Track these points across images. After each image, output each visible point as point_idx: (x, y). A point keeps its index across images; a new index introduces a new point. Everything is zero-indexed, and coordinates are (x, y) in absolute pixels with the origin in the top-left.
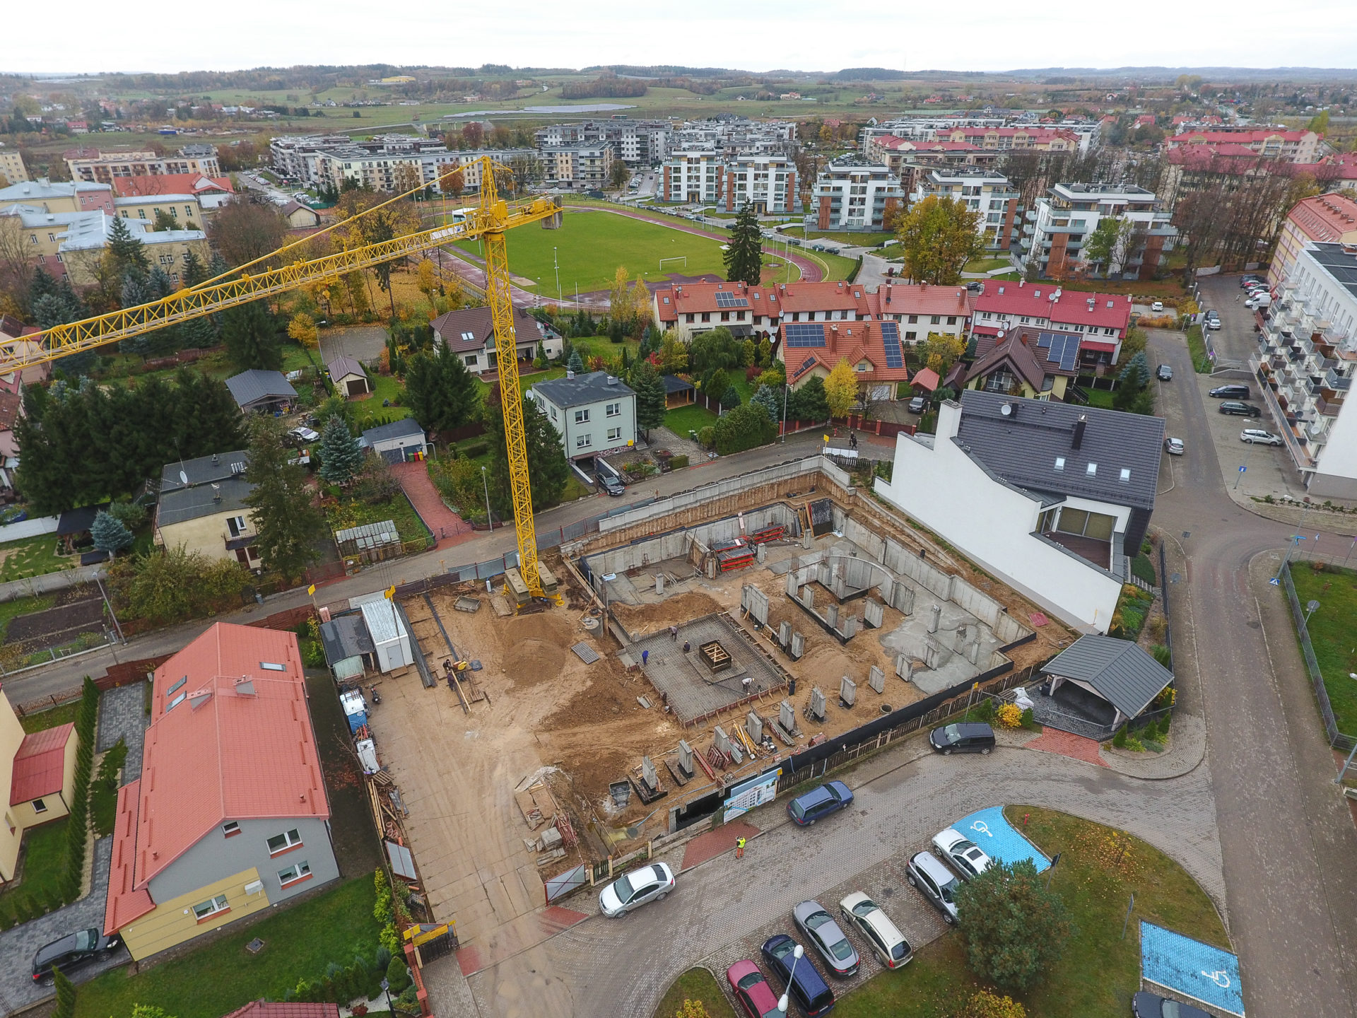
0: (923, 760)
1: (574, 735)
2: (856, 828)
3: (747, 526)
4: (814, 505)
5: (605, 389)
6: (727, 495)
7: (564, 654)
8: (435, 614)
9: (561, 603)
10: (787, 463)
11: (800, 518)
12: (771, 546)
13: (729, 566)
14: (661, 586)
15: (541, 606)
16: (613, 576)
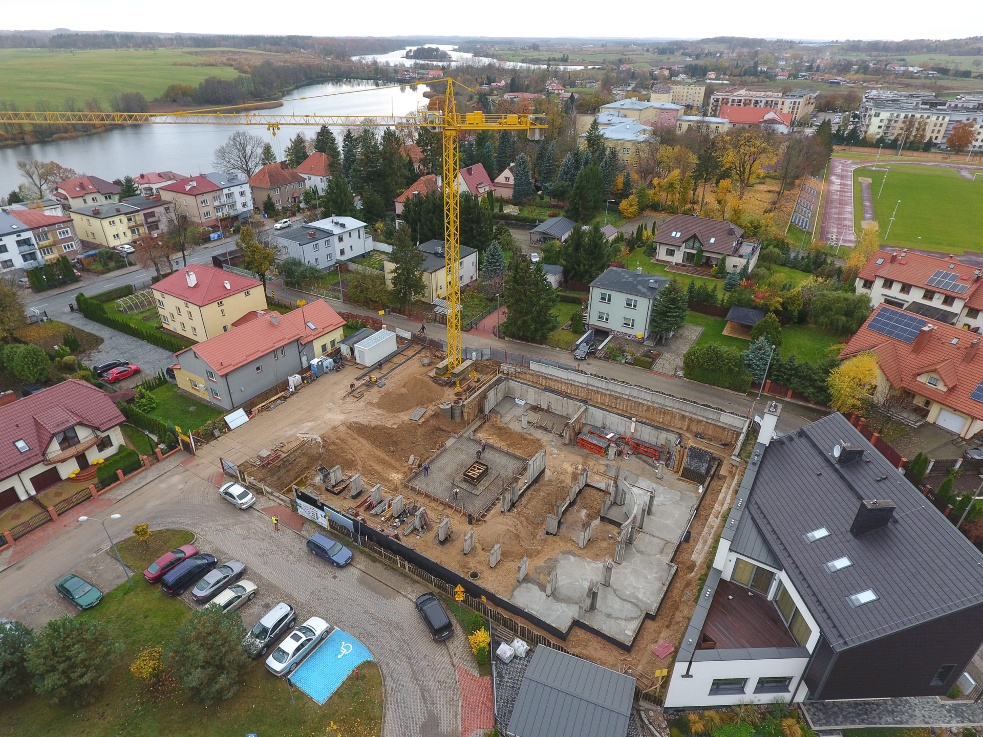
0: (405, 599)
1: (354, 439)
2: (318, 577)
3: (639, 434)
4: (692, 449)
5: (640, 287)
6: (636, 400)
7: (410, 408)
8: (413, 356)
9: (458, 389)
10: (711, 407)
11: (678, 453)
12: (640, 458)
13: (584, 444)
14: (524, 423)
15: (447, 383)
16: (523, 403)
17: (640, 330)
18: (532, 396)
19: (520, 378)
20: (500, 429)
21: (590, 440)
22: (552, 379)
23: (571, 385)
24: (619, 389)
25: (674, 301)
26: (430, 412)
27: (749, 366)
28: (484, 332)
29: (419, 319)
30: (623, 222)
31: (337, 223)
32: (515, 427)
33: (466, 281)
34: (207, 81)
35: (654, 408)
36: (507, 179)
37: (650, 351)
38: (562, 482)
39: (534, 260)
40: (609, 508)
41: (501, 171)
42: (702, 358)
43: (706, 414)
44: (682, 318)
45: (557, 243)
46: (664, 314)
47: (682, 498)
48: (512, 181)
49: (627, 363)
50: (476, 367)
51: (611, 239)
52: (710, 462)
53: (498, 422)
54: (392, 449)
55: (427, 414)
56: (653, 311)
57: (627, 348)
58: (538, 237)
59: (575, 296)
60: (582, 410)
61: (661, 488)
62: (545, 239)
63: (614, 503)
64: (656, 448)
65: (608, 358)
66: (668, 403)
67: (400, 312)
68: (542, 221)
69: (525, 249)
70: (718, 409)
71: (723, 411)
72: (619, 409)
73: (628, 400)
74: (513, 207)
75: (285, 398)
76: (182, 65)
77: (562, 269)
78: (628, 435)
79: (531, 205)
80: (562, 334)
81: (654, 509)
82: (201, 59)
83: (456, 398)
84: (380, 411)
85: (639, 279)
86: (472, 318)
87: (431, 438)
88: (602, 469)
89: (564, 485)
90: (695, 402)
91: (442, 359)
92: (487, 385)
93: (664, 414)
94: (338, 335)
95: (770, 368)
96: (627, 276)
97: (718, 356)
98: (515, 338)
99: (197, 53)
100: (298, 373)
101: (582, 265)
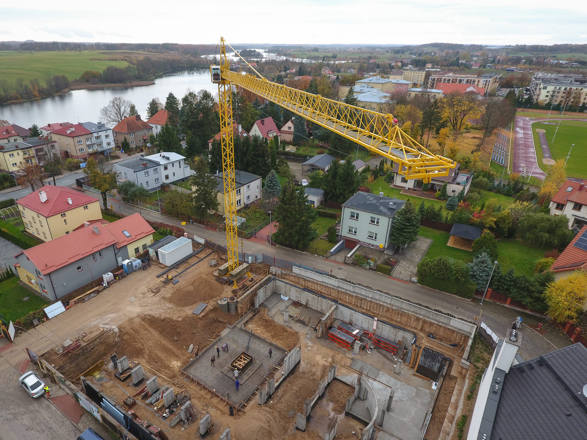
1: (146, 330)
3: (380, 330)
4: (426, 350)
5: (382, 208)
6: (378, 302)
7: (195, 302)
8: (204, 258)
9: (235, 287)
10: (442, 313)
11: (413, 352)
12: (380, 353)
13: (334, 339)
14: (286, 317)
15: (227, 282)
16: (287, 298)
17: (381, 242)
18: (294, 294)
19: (285, 278)
20: (266, 321)
21: (339, 336)
22: (310, 281)
23: (325, 286)
24: (363, 292)
25: (409, 220)
26: (210, 307)
27: (473, 276)
28: (260, 240)
29: (214, 228)
30: (370, 158)
31: (164, 157)
32: (279, 320)
33: (252, 199)
34: (108, 69)
35: (393, 310)
36: (290, 128)
37: (389, 259)
38: (314, 374)
39: (304, 184)
40: (353, 403)
41: (286, 122)
42: (433, 269)
43: (438, 318)
44: (416, 234)
45: (321, 173)
46: (401, 230)
47: (417, 395)
48: (292, 130)
49: (370, 269)
50: (251, 268)
51: (360, 170)
52: (442, 361)
53: (266, 315)
54: (176, 338)
55: (207, 309)
56: (392, 226)
57: (371, 256)
58: (308, 168)
59: (332, 212)
60: (333, 308)
61: (399, 383)
62: (313, 169)
63: (358, 398)
64: (394, 345)
65: (356, 264)
66: (405, 306)
67: (201, 222)
68: (311, 157)
69: (298, 176)
70: (448, 314)
71: (453, 316)
72: (363, 309)
73: (371, 302)
74: (292, 147)
75: (98, 292)
76: (96, 60)
77: (322, 191)
78: (371, 331)
79: (305, 146)
80: (320, 243)
81: (393, 404)
82: (108, 56)
83: (232, 295)
84: (170, 305)
85: (381, 201)
86: (253, 228)
87: (209, 329)
88: (349, 362)
89: (315, 377)
90: (428, 307)
91: (226, 261)
92: (258, 284)
93: (401, 315)
94: (149, 240)
95: (492, 279)
96: (371, 199)
97: (447, 268)
98: (284, 246)
99: (106, 53)
100: (111, 272)
101: (337, 189)
